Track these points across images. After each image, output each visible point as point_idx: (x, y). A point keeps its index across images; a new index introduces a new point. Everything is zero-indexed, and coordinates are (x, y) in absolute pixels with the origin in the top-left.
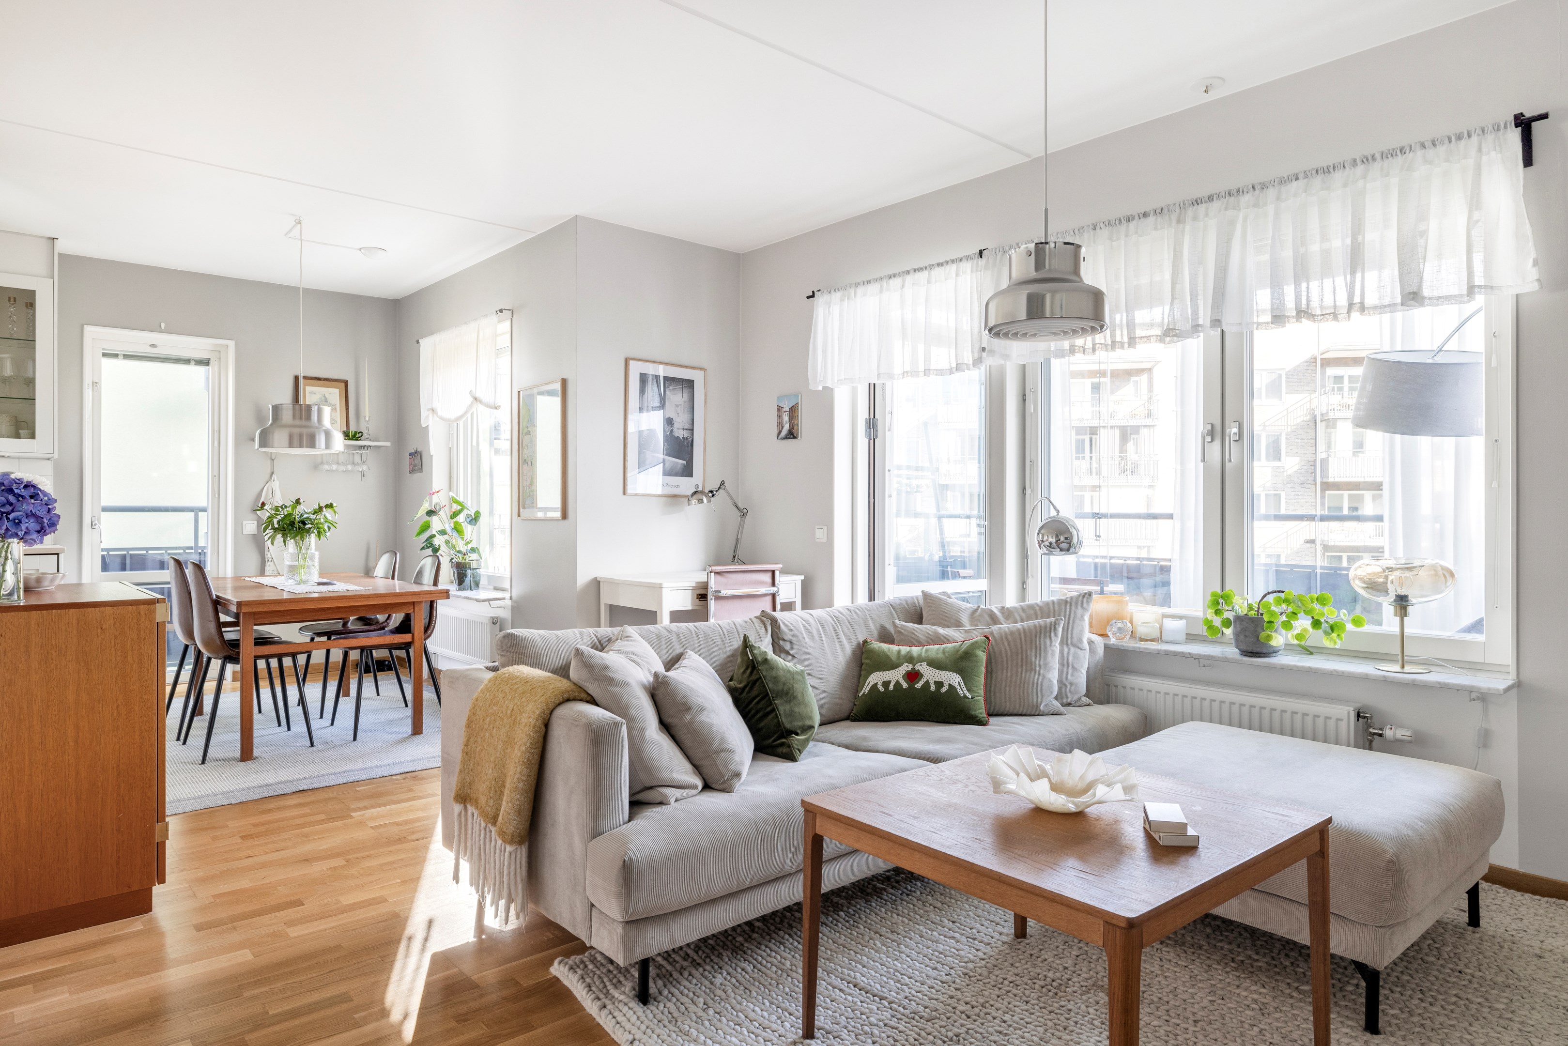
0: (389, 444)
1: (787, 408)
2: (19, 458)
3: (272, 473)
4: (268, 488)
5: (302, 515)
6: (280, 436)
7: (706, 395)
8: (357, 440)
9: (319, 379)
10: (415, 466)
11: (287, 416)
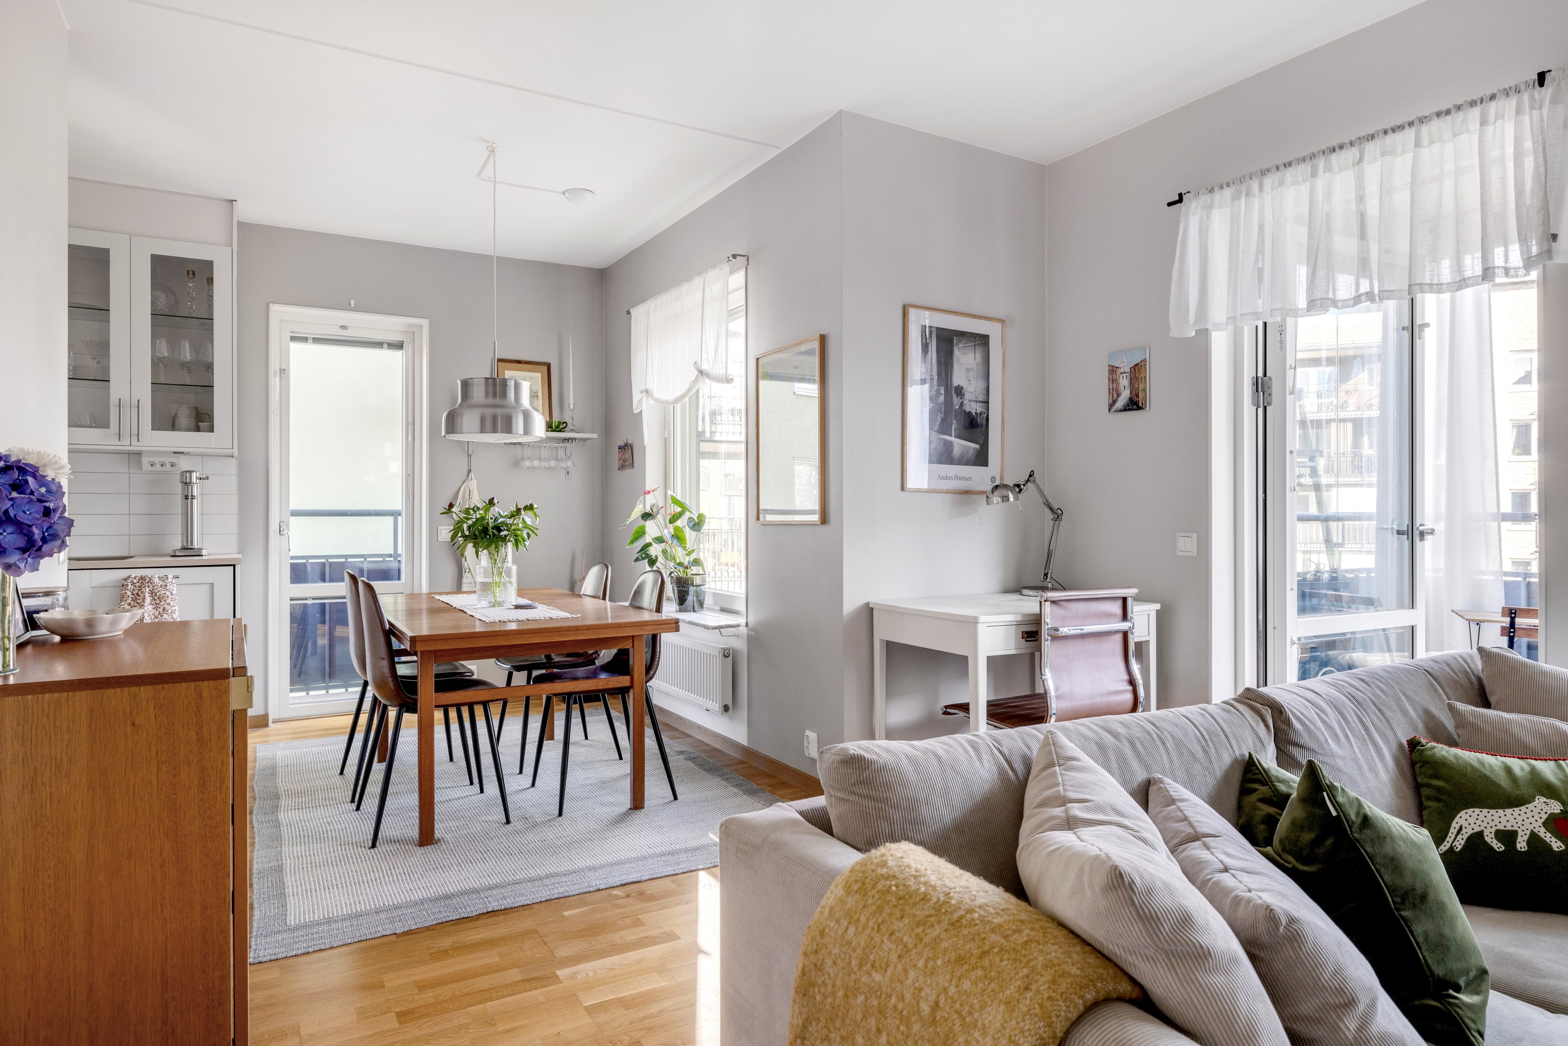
0: (595, 436)
1: (1125, 366)
2: (202, 455)
3: (469, 471)
4: (465, 489)
5: (496, 519)
6: (470, 419)
7: (1004, 356)
8: (560, 431)
9: (519, 362)
10: (625, 461)
11: (478, 394)
